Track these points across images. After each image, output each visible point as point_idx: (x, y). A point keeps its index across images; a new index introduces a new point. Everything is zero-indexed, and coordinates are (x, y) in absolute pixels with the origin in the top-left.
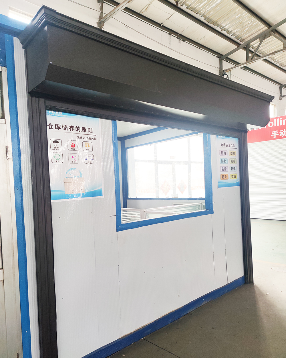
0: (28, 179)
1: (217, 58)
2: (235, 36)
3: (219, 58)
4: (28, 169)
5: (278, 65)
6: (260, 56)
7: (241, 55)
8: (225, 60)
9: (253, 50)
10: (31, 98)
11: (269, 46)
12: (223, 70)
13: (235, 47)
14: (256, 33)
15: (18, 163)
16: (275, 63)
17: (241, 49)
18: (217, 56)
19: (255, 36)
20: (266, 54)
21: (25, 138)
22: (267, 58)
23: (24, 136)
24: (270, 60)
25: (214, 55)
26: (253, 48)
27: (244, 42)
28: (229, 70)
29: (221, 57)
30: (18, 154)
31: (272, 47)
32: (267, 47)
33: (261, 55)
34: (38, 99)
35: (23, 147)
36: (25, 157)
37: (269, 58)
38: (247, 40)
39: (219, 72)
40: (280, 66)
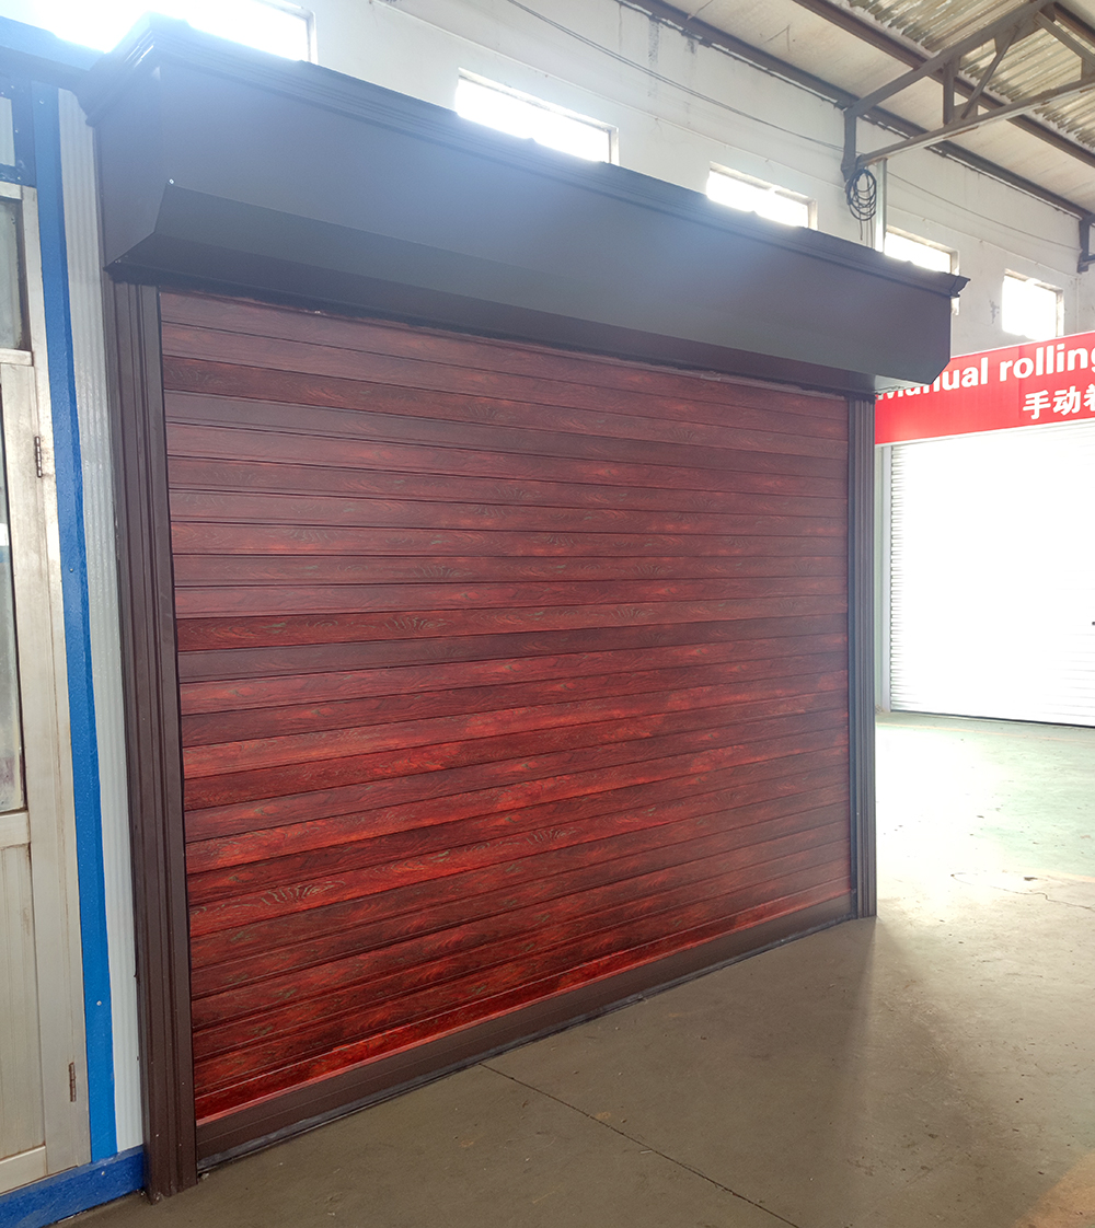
0: (104, 540)
1: (837, 109)
2: (902, 30)
3: (842, 108)
4: (103, 511)
5: (1072, 137)
6: (1000, 104)
7: (925, 99)
8: (866, 116)
9: (975, 82)
10: (114, 287)
11: (1034, 66)
12: (858, 155)
13: (902, 68)
14: (983, 15)
15: (72, 488)
16: (1062, 132)
17: (926, 79)
18: (835, 101)
19: (982, 27)
20: (1023, 98)
21: (95, 411)
22: (1029, 111)
23: (91, 404)
24: (1040, 118)
25: (823, 99)
26: (975, 72)
27: (938, 53)
28: (881, 156)
29: (851, 107)
30: (72, 462)
31: (1047, 71)
32: (1029, 69)
33: (1006, 100)
34: (137, 290)
35: (89, 440)
36: (95, 471)
37: (1037, 112)
38: (951, 42)
39: (840, 163)
40: (1079, 144)
